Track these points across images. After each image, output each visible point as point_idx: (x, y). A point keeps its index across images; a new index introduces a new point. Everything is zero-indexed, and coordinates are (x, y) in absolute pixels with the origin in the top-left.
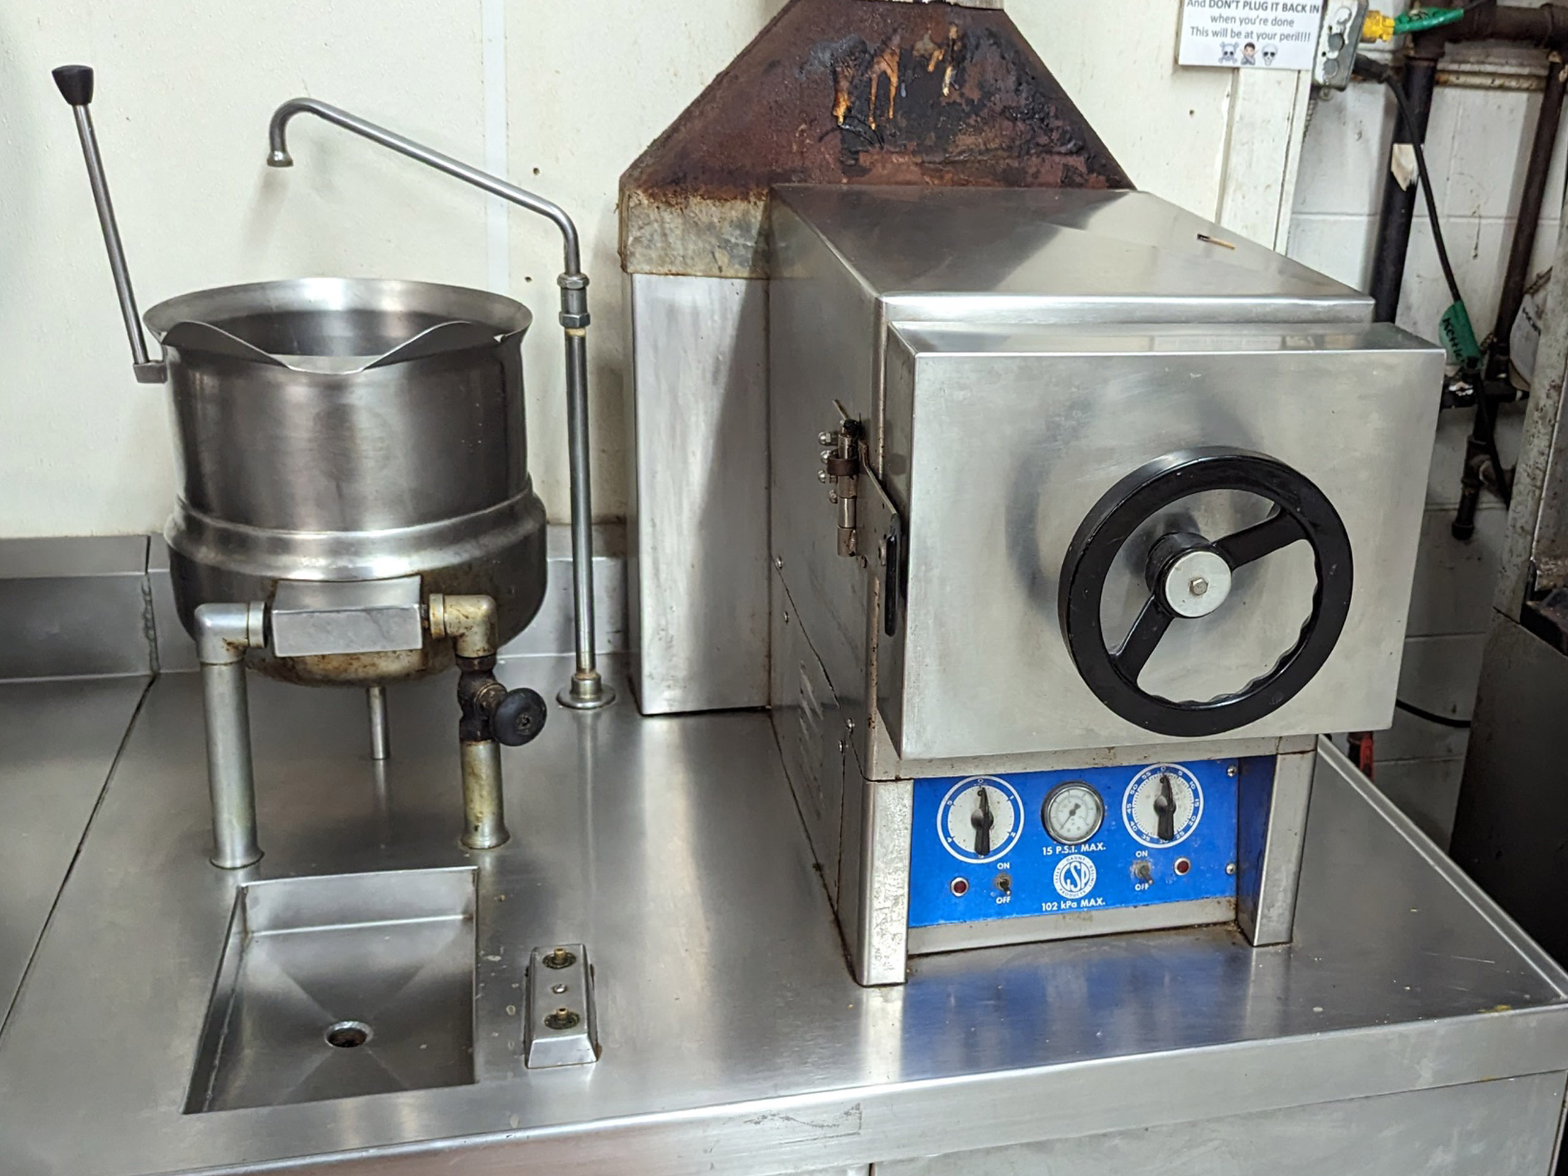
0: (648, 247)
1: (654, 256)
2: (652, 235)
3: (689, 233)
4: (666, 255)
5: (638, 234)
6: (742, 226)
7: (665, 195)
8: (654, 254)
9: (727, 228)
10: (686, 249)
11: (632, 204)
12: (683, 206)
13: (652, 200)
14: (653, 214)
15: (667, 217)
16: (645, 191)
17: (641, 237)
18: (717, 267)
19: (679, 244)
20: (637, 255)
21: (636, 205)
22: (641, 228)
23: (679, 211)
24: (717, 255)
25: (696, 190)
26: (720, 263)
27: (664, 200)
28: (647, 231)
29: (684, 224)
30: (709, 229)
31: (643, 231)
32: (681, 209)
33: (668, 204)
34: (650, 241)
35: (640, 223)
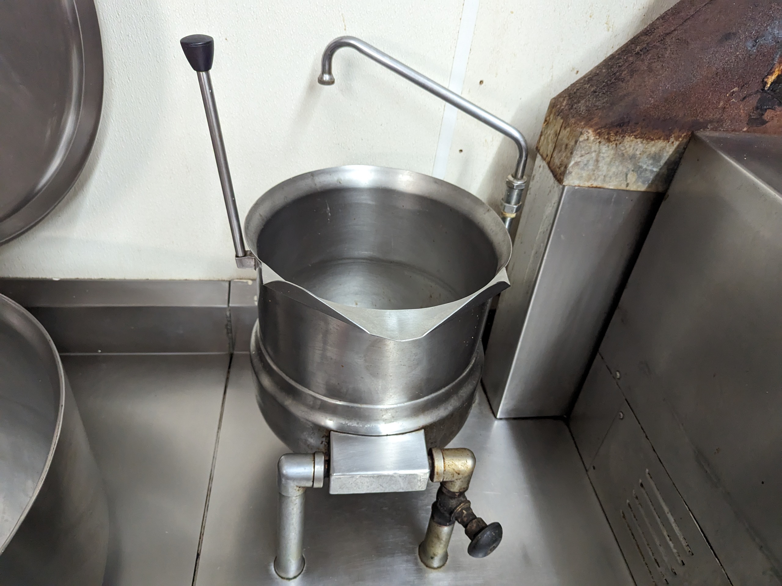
0: (583, 169)
1: (584, 175)
2: (588, 161)
3: (615, 160)
4: (593, 174)
5: (579, 160)
6: (655, 158)
7: (609, 134)
8: (584, 174)
9: (644, 158)
10: (608, 170)
11: (581, 139)
12: (618, 143)
13: (597, 137)
14: (595, 147)
15: (604, 148)
16: (595, 131)
17: (580, 162)
18: (626, 183)
19: (605, 168)
20: (573, 174)
21: (585, 140)
22: (582, 156)
23: (614, 145)
24: (629, 176)
25: (632, 132)
26: (628, 181)
27: (606, 137)
28: (585, 159)
29: (615, 154)
30: (631, 159)
31: (583, 158)
32: (616, 144)
33: (609, 140)
34: (586, 165)
35: (583, 152)
